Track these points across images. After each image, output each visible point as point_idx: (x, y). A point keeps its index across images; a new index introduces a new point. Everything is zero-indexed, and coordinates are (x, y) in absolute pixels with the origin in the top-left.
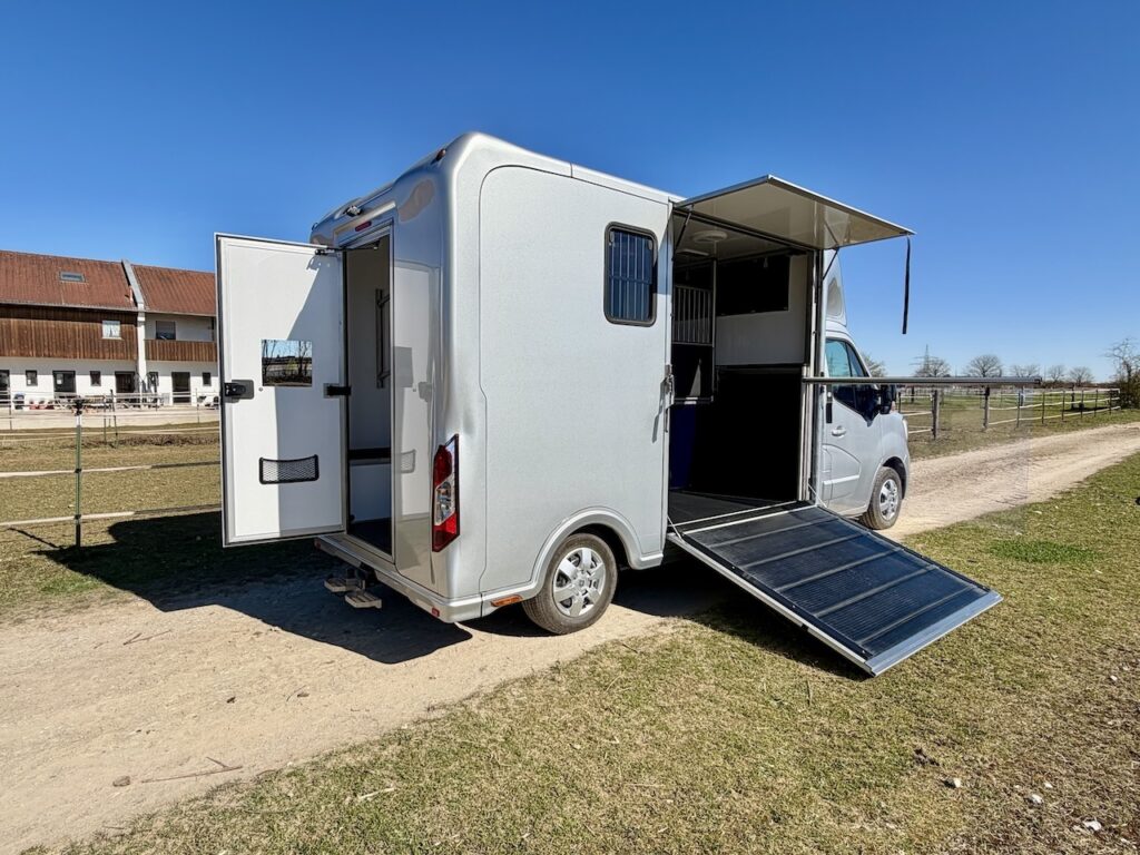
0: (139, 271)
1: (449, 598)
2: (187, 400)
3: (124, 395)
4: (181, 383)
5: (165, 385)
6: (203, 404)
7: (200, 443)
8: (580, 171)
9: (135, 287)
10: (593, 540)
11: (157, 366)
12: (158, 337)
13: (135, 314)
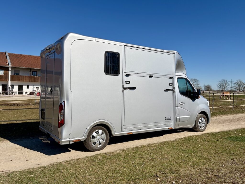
0: (10, 55)
1: (62, 139)
2: (22, 93)
3: (4, 91)
4: (20, 88)
5: (16, 88)
6: (26, 94)
7: (22, 105)
8: (97, 39)
9: (9, 60)
10: (102, 128)
11: (14, 83)
12: (14, 75)
13: (8, 68)
